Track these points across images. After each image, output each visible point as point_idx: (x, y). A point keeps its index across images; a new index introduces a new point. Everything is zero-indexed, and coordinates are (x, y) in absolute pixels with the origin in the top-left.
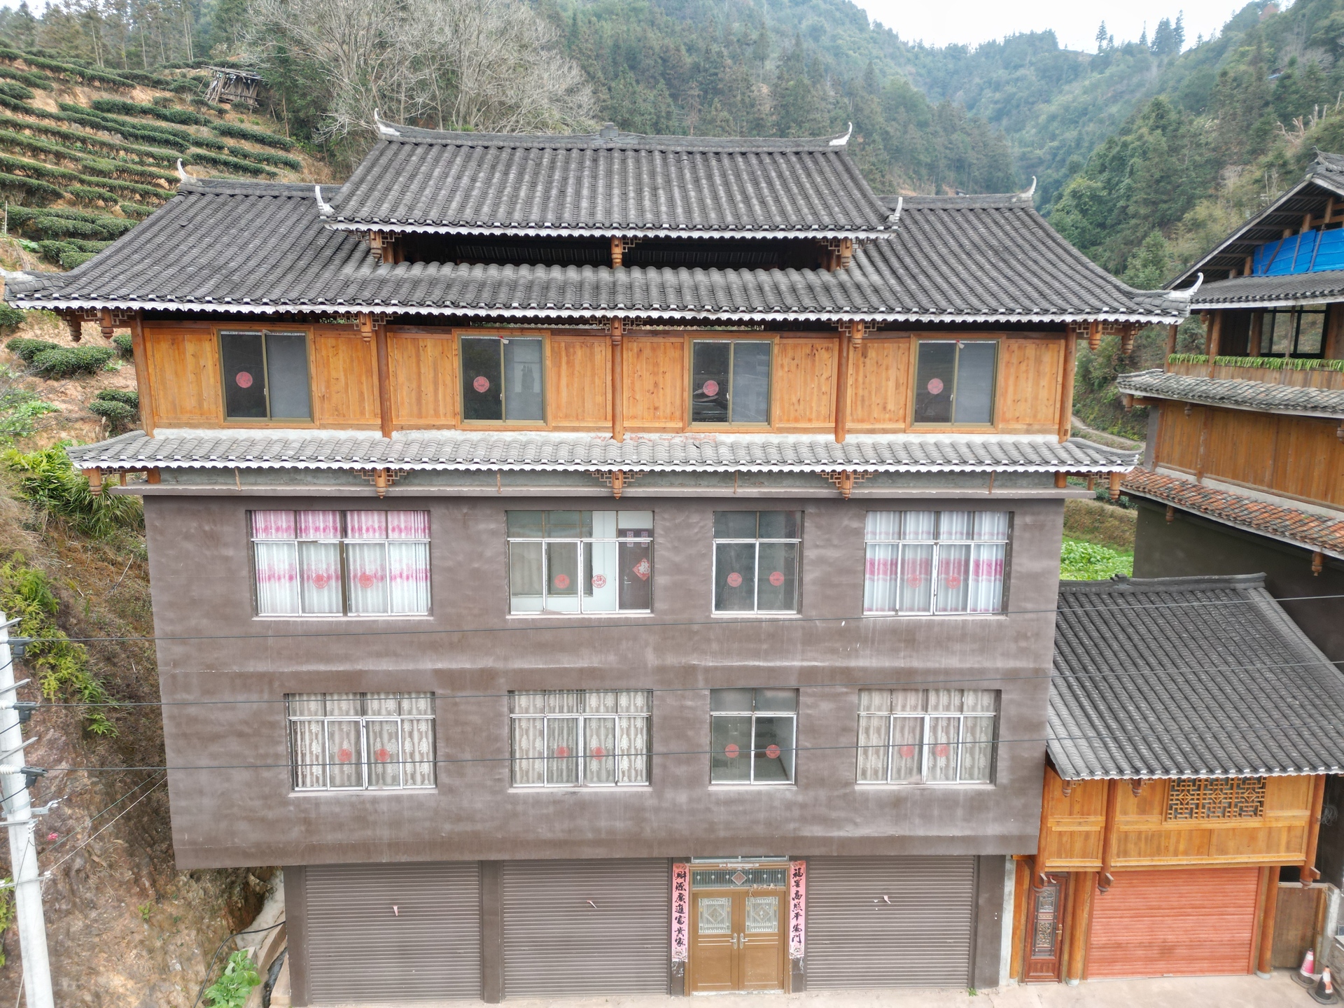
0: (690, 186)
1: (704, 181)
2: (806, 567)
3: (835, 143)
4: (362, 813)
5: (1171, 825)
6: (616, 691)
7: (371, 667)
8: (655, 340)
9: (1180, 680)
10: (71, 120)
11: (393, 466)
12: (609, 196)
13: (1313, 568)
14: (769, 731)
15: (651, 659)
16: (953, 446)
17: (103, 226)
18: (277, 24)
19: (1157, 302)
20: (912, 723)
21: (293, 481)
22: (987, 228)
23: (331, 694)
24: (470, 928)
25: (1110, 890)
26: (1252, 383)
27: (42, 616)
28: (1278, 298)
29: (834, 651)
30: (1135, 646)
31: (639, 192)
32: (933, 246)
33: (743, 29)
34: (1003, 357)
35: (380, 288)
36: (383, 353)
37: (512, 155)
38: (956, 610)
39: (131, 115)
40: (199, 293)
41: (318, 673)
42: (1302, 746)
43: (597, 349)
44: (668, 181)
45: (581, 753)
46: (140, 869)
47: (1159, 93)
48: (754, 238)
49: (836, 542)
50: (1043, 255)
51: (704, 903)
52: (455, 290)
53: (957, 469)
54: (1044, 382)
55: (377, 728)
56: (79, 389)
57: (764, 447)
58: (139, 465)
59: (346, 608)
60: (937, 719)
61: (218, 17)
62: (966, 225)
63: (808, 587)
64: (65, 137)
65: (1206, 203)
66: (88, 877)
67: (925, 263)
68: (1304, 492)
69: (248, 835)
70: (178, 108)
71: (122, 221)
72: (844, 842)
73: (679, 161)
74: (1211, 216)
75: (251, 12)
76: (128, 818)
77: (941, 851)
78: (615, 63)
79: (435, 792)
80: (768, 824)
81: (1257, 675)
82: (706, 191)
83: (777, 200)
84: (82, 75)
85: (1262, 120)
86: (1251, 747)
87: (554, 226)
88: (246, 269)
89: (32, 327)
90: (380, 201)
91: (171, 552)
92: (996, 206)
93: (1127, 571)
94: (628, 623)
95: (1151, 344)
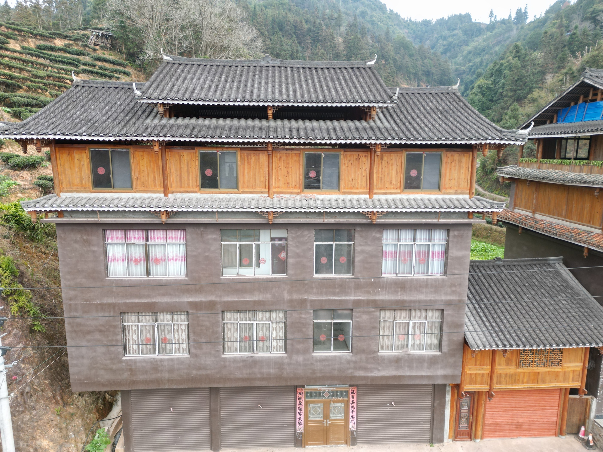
0: (303, 83)
1: (310, 81)
2: (356, 255)
3: (369, 63)
4: (156, 366)
5: (520, 370)
6: (271, 311)
7: (160, 301)
8: (288, 152)
9: (524, 304)
10: (26, 53)
11: (169, 210)
12: (267, 87)
13: (584, 254)
14: (340, 329)
15: (286, 296)
16: (422, 200)
17: (41, 101)
18: (120, 10)
19: (513, 135)
20: (404, 325)
21: (124, 217)
22: (437, 102)
23: (142, 313)
24: (206, 418)
25: (493, 399)
26: (557, 171)
27: (11, 277)
28: (568, 133)
29: (368, 292)
30: (504, 289)
31: (280, 85)
32: (413, 110)
33: (331, 13)
34: (444, 159)
35: (162, 129)
36: (164, 158)
37: (223, 69)
38: (424, 273)
39: (54, 51)
40: (80, 132)
41: (136, 303)
42: (579, 334)
43: (261, 157)
44: (294, 81)
45: (255, 339)
46: (56, 392)
47: (517, 41)
48: (332, 106)
49: (369, 243)
50: (462, 114)
51: (311, 406)
52: (196, 130)
53: (424, 210)
54: (463, 171)
55: (162, 328)
56: (29, 175)
57: (337, 201)
58: (53, 209)
59: (148, 274)
60: (415, 323)
61: (94, 7)
62: (428, 101)
63: (357, 264)
64: (24, 61)
65: (537, 90)
66: (32, 395)
67: (409, 117)
68: (580, 220)
69: (105, 376)
70: (75, 48)
71: (49, 99)
72: (373, 378)
73: (299, 72)
74: (540, 96)
75: (108, 5)
76: (50, 368)
77: (417, 382)
78: (273, 28)
79: (189, 356)
80: (339, 370)
81: (559, 302)
82: (311, 85)
83: (343, 89)
84: (32, 33)
85: (562, 53)
86: (556, 335)
87: (241, 101)
88: (102, 120)
89: (8, 147)
90: (163, 90)
91: (68, 249)
92: (442, 92)
93: (501, 256)
94: (276, 280)
95: (513, 154)
